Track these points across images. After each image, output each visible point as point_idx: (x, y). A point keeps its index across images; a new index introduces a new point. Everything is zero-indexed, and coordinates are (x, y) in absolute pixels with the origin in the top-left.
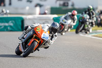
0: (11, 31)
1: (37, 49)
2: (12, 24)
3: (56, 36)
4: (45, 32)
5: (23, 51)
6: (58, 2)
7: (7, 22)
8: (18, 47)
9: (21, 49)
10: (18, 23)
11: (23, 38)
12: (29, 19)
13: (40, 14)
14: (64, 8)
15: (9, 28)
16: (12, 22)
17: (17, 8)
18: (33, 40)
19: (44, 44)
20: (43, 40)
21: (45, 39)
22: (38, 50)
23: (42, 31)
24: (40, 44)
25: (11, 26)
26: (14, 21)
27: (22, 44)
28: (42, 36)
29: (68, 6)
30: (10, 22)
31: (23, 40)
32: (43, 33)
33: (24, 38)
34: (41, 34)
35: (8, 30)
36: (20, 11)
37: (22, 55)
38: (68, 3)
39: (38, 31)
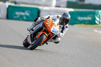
1: (46, 42)
2: (28, 14)
4: (55, 26)
5: (31, 43)
7: (24, 12)
8: (26, 39)
10: (34, 14)
11: (32, 30)
13: (56, 6)
14: (80, 3)
16: (28, 12)
18: (41, 33)
20: (53, 34)
21: (54, 33)
22: (47, 44)
23: (52, 24)
24: (48, 38)
25: (27, 16)
26: (30, 11)
28: (52, 29)
29: (84, 1)
30: (27, 11)
31: (32, 32)
32: (53, 27)
34: (51, 27)
35: (23, 20)
37: (29, 47)
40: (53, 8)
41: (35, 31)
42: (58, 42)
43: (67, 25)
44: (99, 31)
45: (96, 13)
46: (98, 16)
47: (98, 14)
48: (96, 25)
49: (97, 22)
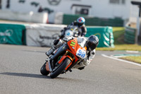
0: (7, 43)
1: (69, 69)
2: (9, 35)
3: (93, 54)
4: (82, 48)
5: (51, 70)
6: (74, 8)
8: (44, 66)
9: (49, 68)
10: (17, 33)
12: (34, 29)
13: (48, 23)
15: (4, 40)
17: (16, 13)
18: (65, 57)
19: (79, 64)
20: (78, 58)
21: (80, 57)
22: (71, 71)
23: (78, 46)
24: (73, 63)
25: (7, 37)
26: (12, 31)
27: (51, 61)
29: (87, 14)
31: (52, 57)
32: (79, 49)
33: (53, 54)
34: (77, 49)
36: (21, 17)
37: (49, 75)
38: (88, 10)
39: (73, 45)
40: (44, 25)
41: (55, 55)
42: (83, 68)
43: (94, 51)
44: (109, 55)
45: (105, 30)
46: (108, 35)
47: (107, 32)
48: (104, 48)
49: (105, 43)
